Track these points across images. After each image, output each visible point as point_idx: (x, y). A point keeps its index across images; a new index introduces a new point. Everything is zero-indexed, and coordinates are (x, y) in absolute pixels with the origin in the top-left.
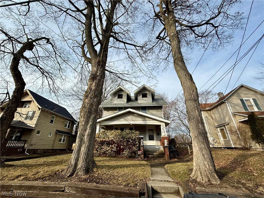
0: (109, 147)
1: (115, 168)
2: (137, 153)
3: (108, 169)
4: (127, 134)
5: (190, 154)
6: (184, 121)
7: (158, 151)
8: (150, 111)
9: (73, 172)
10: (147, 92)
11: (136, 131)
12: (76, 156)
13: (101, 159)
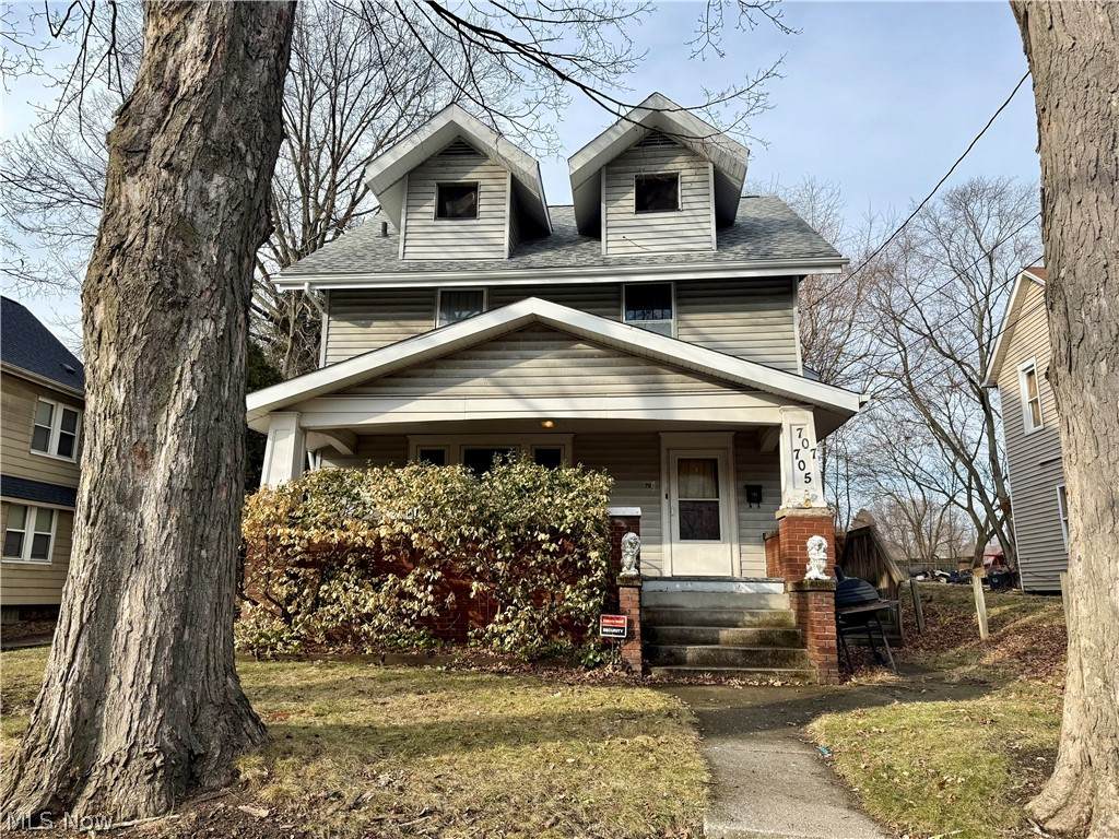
0: (377, 587)
1: (419, 752)
2: (596, 632)
3: (365, 760)
4: (519, 491)
5: (983, 634)
6: (942, 405)
7: (748, 618)
8: (698, 320)
9: (69, 788)
10: (679, 165)
11: (584, 472)
12: (76, 665)
13: (316, 681)
